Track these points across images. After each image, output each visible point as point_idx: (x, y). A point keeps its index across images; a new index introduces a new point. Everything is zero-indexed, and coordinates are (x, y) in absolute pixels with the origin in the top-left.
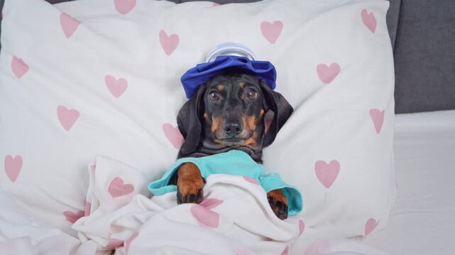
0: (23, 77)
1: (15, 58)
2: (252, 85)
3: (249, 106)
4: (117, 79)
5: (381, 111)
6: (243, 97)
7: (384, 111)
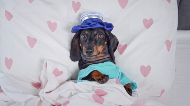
0: (11, 21)
1: (6, 11)
2: (100, 32)
3: (98, 42)
4: (53, 22)
5: (171, 41)
6: (96, 38)
7: (172, 41)
